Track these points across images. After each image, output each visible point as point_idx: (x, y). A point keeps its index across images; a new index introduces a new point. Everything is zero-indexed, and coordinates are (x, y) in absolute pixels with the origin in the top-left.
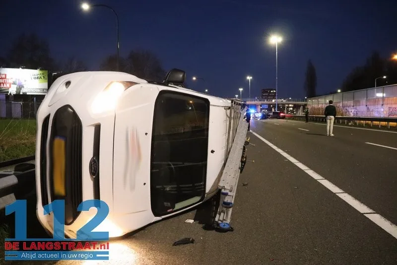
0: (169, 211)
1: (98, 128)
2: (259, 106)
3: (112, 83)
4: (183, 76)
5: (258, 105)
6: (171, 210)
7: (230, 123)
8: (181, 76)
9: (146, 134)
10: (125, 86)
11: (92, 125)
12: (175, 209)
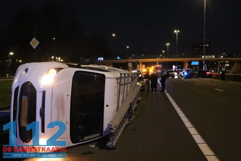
0: (80, 140)
1: (44, 93)
2: (187, 63)
3: (50, 69)
4: (90, 60)
5: (185, 62)
6: (82, 140)
7: (120, 88)
8: (88, 60)
9: (68, 95)
10: (57, 71)
11: (41, 91)
12: (84, 139)
